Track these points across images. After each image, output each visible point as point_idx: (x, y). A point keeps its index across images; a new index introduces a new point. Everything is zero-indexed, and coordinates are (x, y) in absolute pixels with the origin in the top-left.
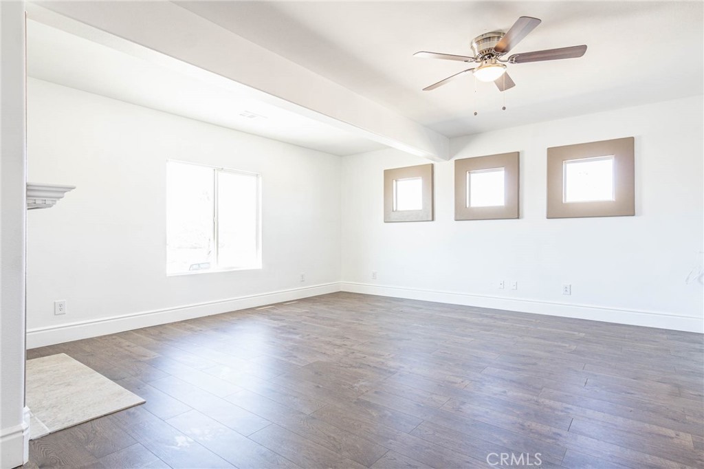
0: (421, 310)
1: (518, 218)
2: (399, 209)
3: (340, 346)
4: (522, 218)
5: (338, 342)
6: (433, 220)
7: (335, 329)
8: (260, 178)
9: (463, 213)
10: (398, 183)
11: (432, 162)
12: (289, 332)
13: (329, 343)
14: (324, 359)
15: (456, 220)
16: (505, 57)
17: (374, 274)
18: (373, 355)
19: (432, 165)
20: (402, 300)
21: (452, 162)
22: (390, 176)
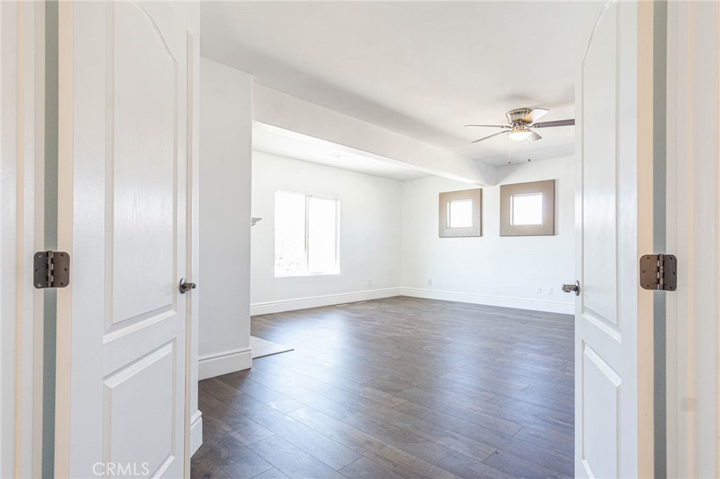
0: (469, 310)
1: (554, 235)
2: (452, 226)
3: (409, 329)
4: (557, 234)
5: (406, 326)
6: (481, 235)
7: (402, 319)
8: (339, 202)
9: (508, 230)
10: (451, 204)
11: (481, 187)
12: (368, 320)
13: (400, 327)
14: (399, 335)
15: (501, 236)
16: (531, 125)
17: (430, 282)
18: (434, 334)
19: (481, 190)
20: (454, 303)
21: (497, 188)
22: (444, 198)
